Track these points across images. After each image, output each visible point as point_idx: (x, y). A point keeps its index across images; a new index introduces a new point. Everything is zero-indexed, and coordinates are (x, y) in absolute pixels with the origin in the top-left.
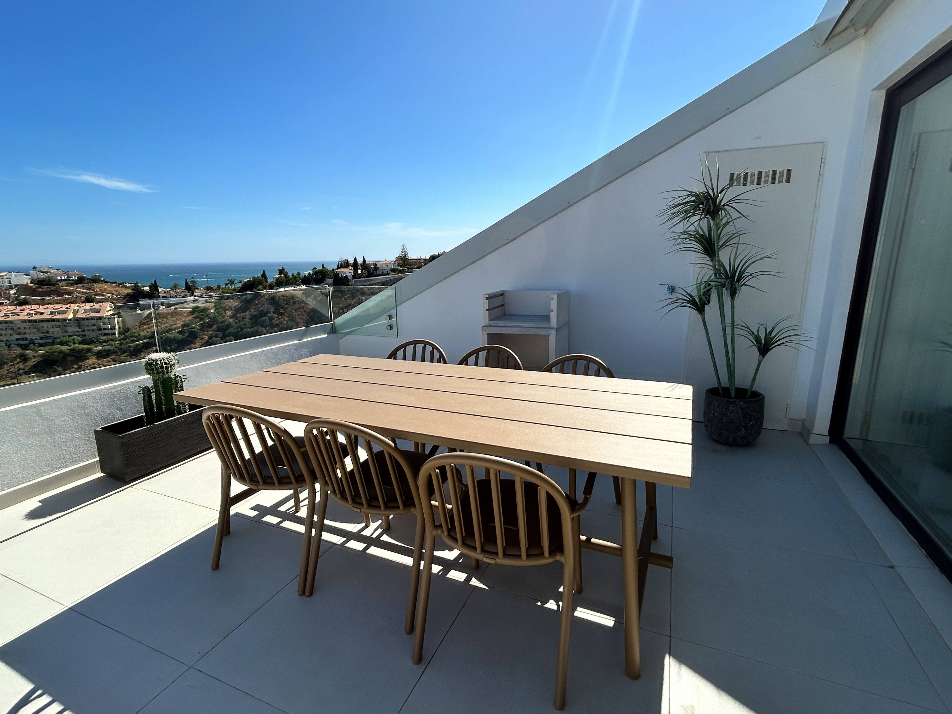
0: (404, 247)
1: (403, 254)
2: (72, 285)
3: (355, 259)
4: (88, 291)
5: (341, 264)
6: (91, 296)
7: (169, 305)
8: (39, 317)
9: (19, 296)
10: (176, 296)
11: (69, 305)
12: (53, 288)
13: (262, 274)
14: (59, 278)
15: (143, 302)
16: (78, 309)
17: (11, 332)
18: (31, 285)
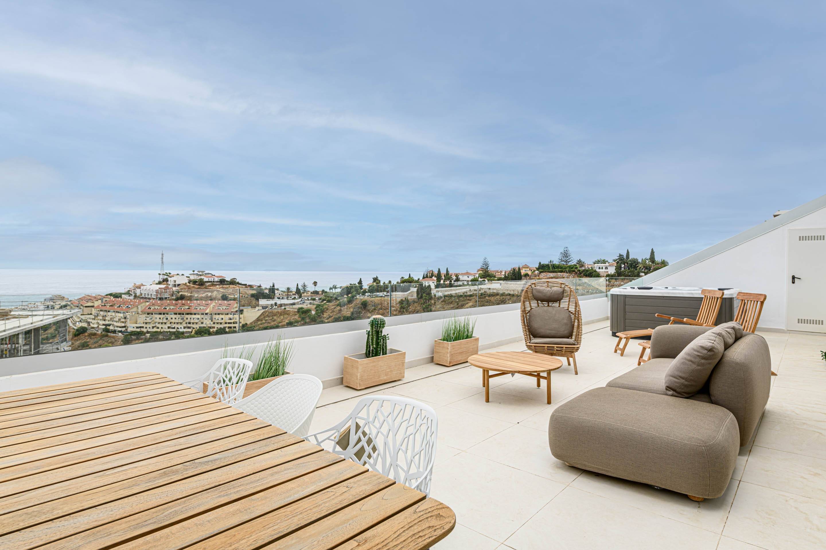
0: (486, 260)
1: (485, 266)
2: (215, 285)
3: (439, 270)
4: (225, 291)
5: (427, 275)
6: (226, 295)
7: (281, 305)
9: (178, 293)
10: (287, 298)
11: (208, 302)
12: (201, 287)
14: (207, 280)
15: (263, 302)
16: (214, 306)
17: (165, 321)
18: (187, 284)
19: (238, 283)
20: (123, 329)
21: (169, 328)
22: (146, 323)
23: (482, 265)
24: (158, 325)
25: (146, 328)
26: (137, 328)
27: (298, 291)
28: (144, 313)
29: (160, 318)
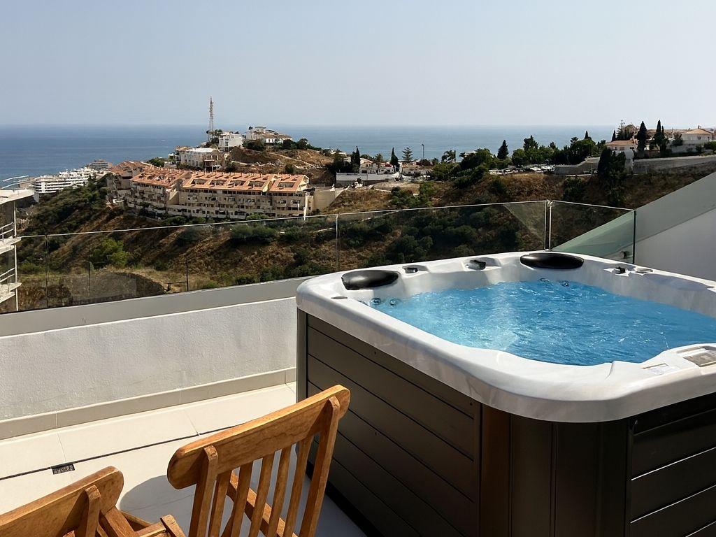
2: (277, 150)
3: (643, 124)
4: (290, 159)
5: (620, 132)
6: (291, 165)
7: (367, 183)
8: (238, 188)
9: (230, 160)
10: (377, 171)
11: (267, 175)
12: (260, 152)
14: (267, 141)
15: (340, 177)
16: (274, 181)
17: (213, 202)
18: (242, 148)
19: (309, 147)
20: (163, 212)
21: (217, 212)
22: (189, 204)
24: (204, 209)
25: (190, 211)
26: (179, 211)
27: (394, 161)
28: (187, 190)
29: (206, 198)
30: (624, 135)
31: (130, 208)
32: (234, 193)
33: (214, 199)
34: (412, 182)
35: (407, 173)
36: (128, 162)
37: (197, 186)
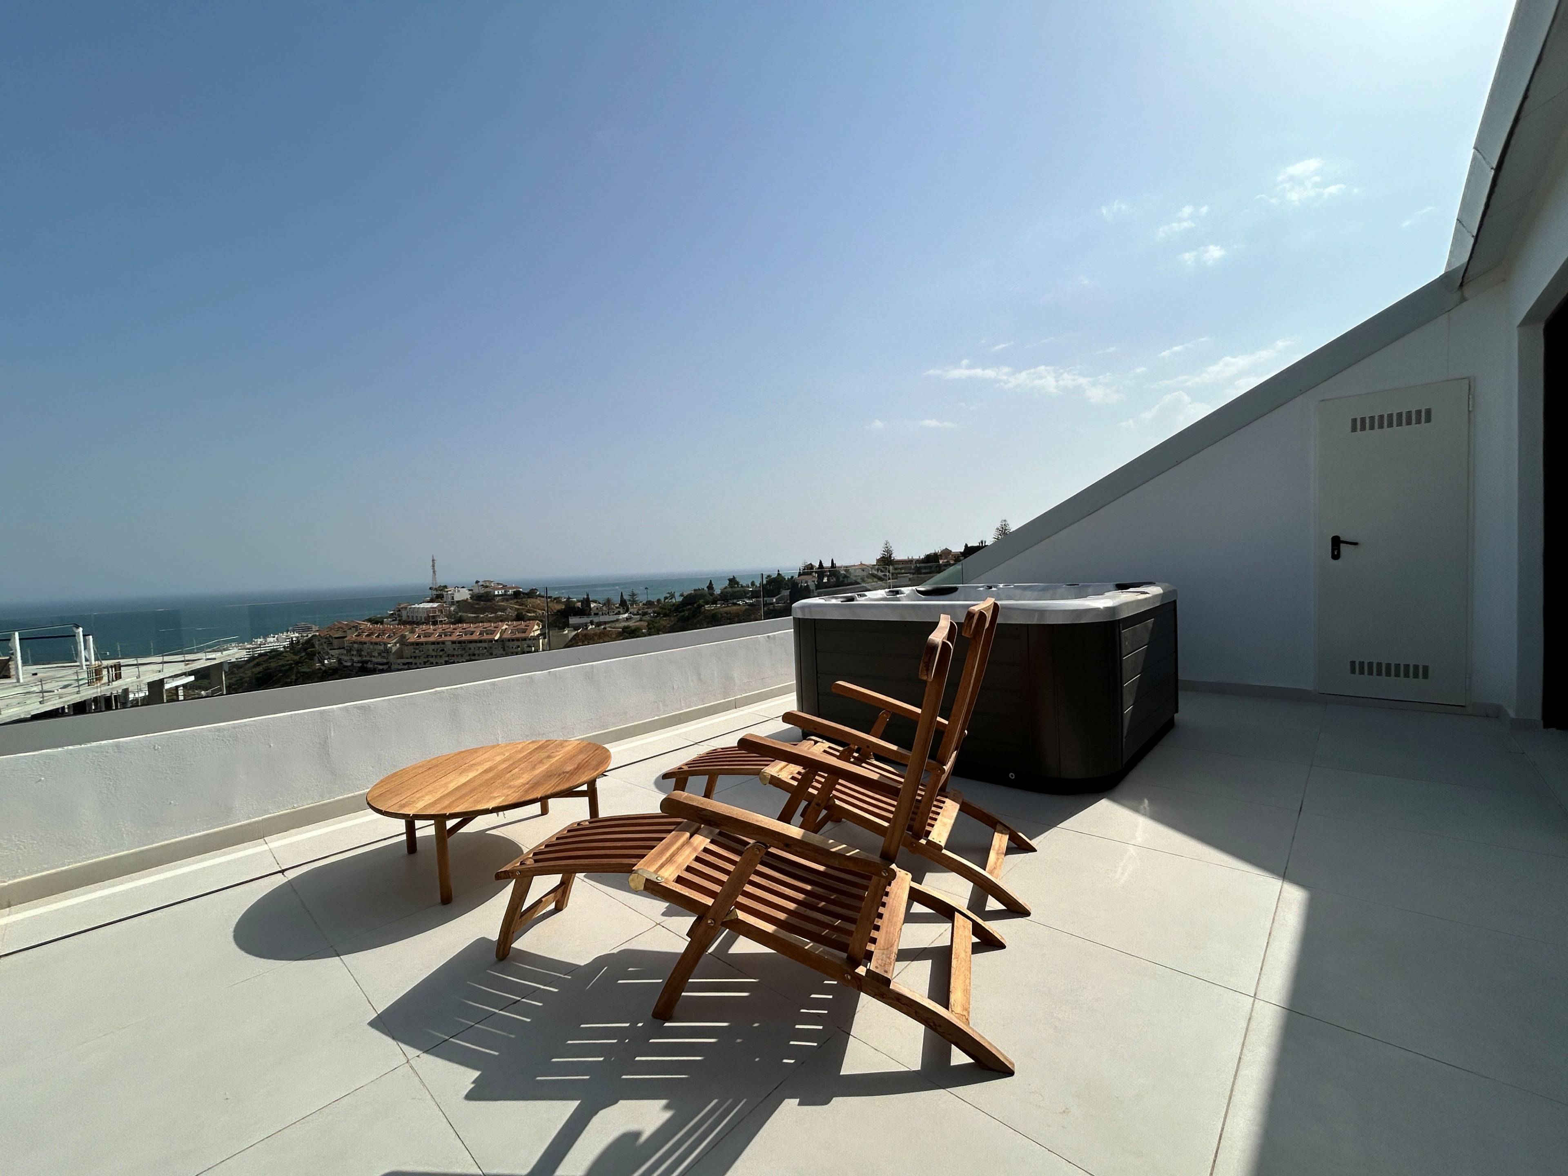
0: (888, 544)
1: (887, 553)
2: (507, 600)
3: (821, 562)
4: (521, 607)
5: (804, 570)
6: (522, 613)
7: (598, 624)
8: (469, 637)
9: (457, 613)
10: (608, 613)
11: (498, 623)
12: (489, 604)
13: (708, 585)
14: (496, 593)
15: (573, 620)
16: (506, 629)
17: (441, 653)
18: (470, 601)
19: (539, 596)
20: (386, 667)
22: (415, 657)
23: (882, 552)
24: (432, 660)
25: (416, 664)
26: (404, 664)
27: (623, 603)
28: (412, 644)
29: (433, 650)
30: (808, 570)
31: (346, 667)
32: (465, 643)
33: (442, 650)
34: (641, 620)
35: (636, 612)
36: (340, 623)
37: (423, 639)
